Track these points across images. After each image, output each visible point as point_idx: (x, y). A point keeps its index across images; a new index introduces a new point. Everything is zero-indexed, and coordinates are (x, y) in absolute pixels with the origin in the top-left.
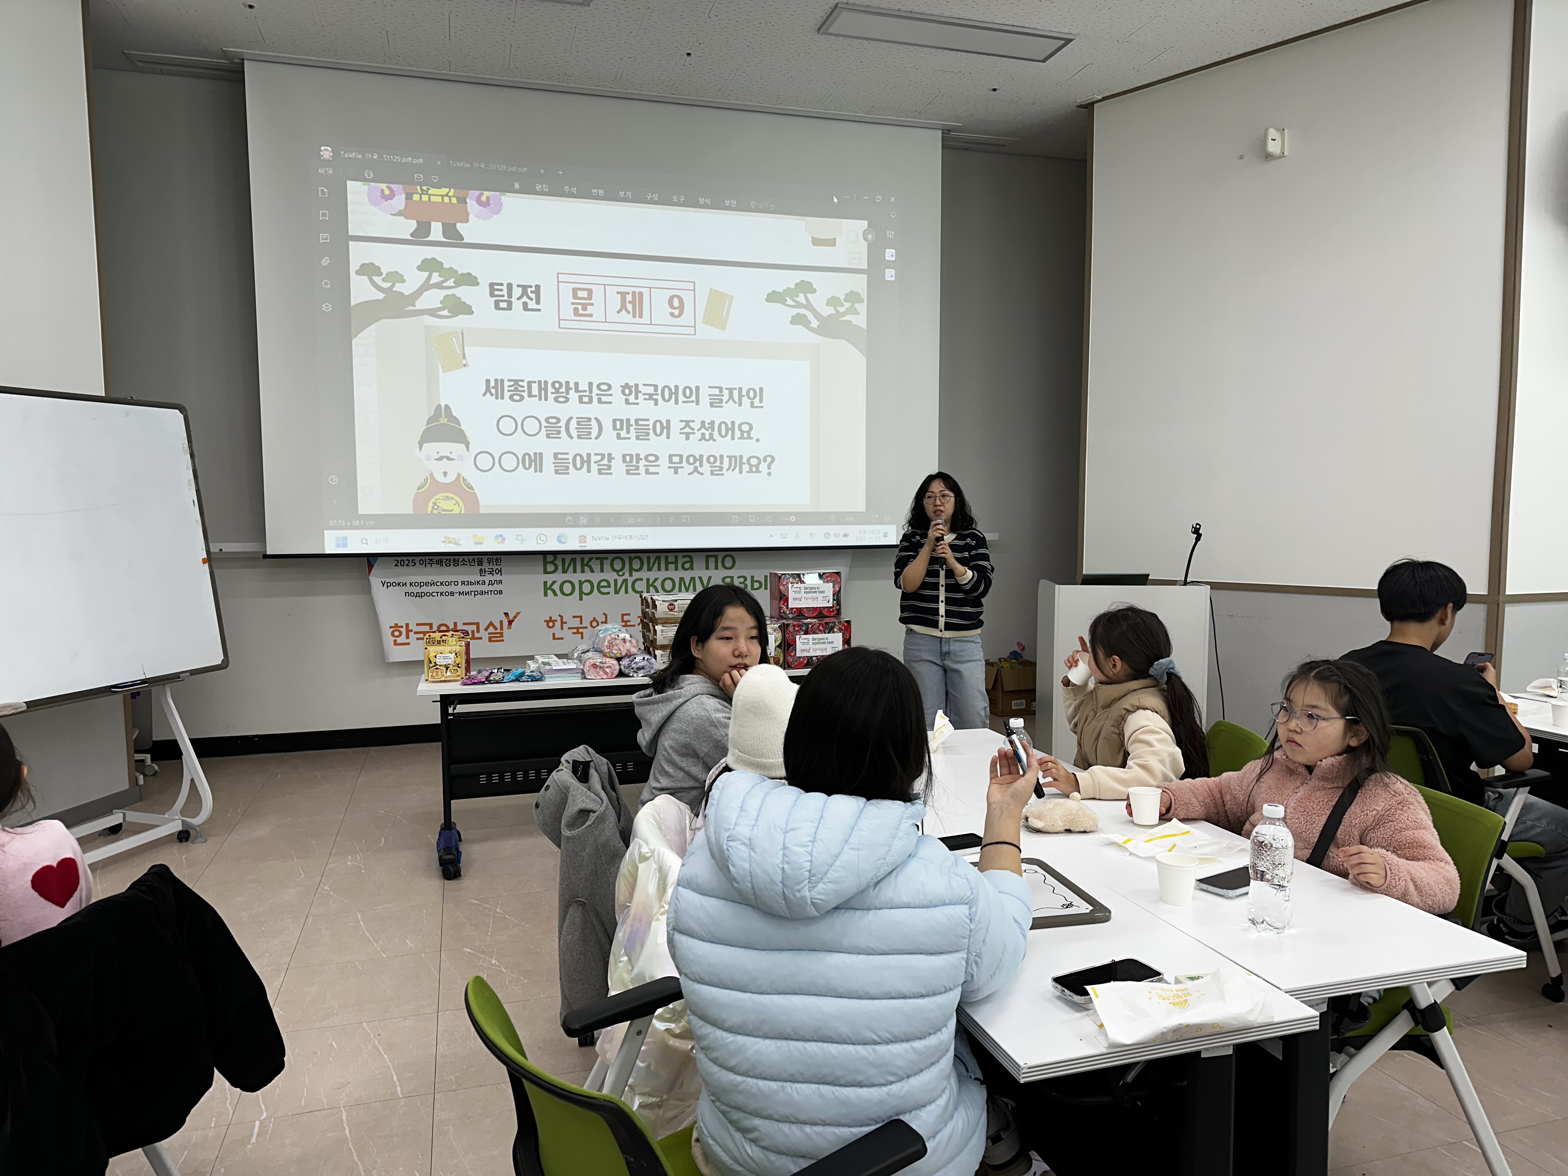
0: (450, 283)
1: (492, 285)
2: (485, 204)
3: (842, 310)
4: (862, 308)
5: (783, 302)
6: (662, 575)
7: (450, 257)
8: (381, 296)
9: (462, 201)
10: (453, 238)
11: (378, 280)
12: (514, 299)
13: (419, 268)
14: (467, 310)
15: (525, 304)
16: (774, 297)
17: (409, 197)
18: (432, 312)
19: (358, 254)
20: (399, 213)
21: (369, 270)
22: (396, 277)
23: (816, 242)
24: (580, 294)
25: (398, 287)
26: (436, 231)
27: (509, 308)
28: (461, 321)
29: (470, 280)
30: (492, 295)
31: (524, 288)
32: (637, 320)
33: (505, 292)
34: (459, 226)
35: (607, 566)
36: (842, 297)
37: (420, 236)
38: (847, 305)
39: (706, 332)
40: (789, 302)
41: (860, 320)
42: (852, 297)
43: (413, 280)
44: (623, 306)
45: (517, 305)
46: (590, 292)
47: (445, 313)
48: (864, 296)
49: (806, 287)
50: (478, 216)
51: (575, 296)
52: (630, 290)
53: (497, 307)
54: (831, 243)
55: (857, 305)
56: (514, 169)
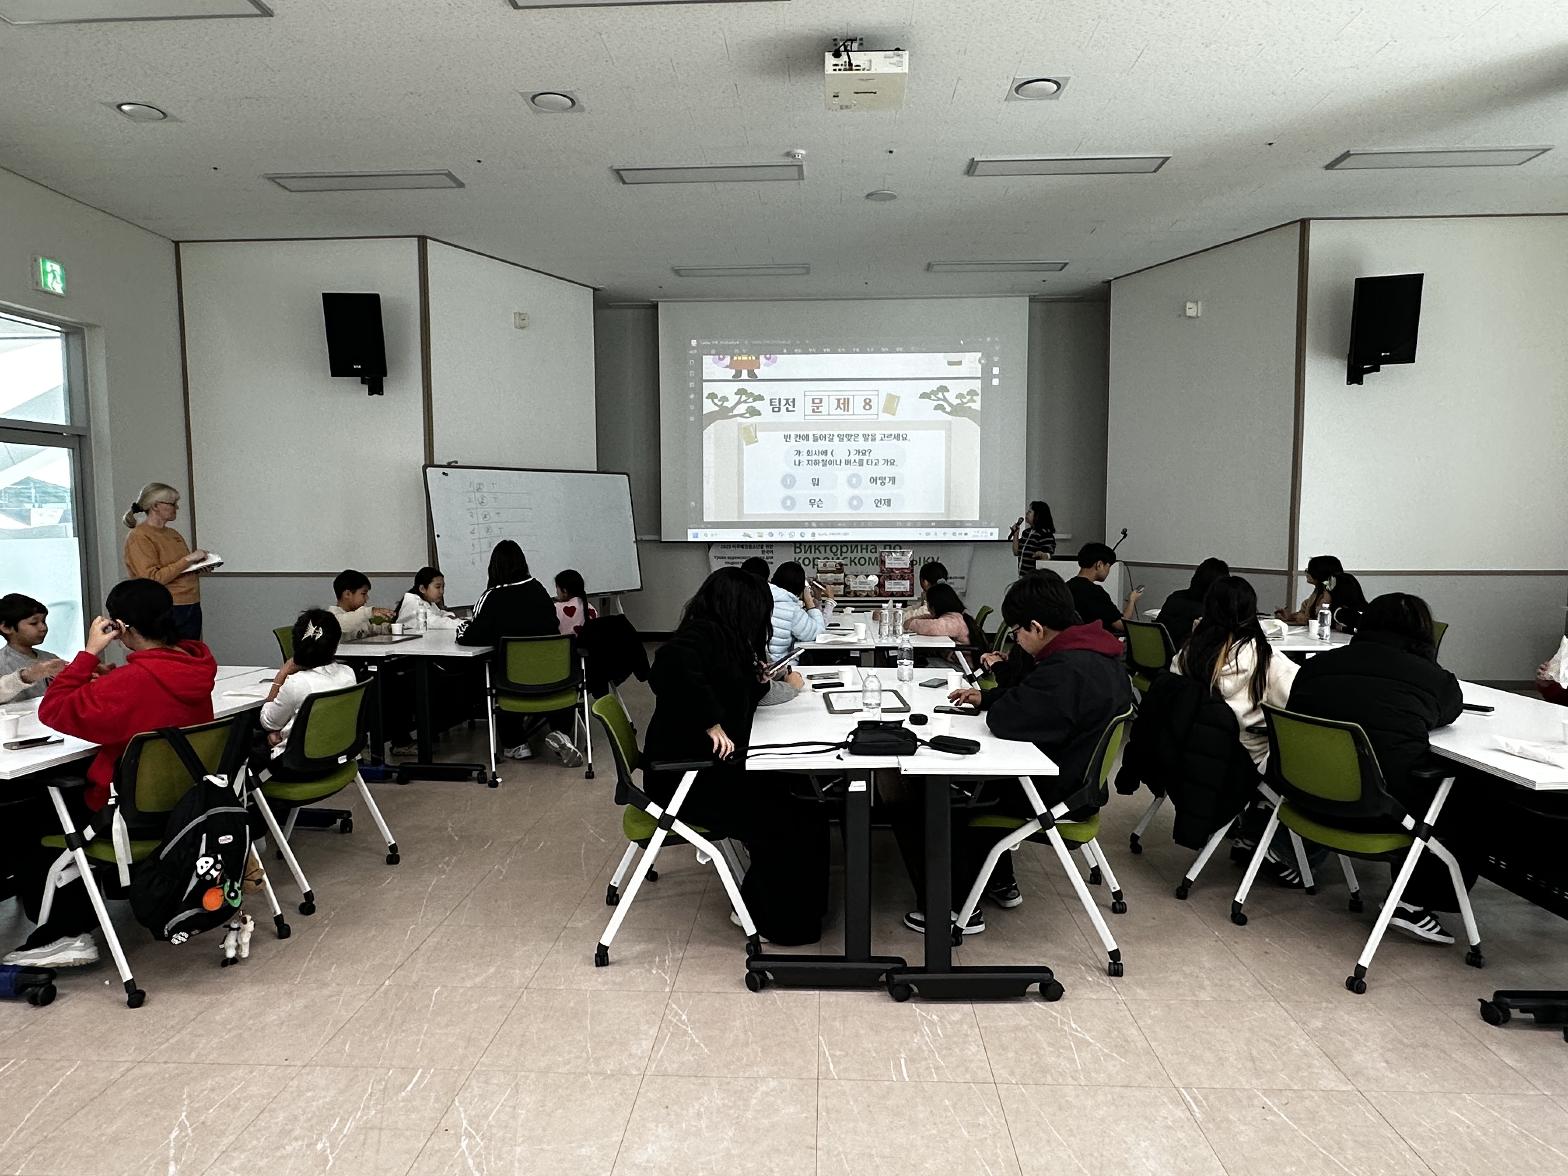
0: (751, 400)
1: (771, 400)
2: (768, 359)
3: (965, 400)
4: (978, 399)
5: (929, 398)
6: (859, 555)
7: (751, 387)
8: (717, 409)
9: (758, 358)
10: (753, 377)
11: (716, 401)
12: (782, 406)
13: (736, 394)
14: (759, 414)
15: (787, 409)
16: (924, 396)
17: (732, 358)
18: (741, 416)
19: (707, 389)
20: (727, 367)
21: (712, 396)
22: (725, 399)
23: (950, 363)
24: (816, 401)
25: (726, 404)
26: (745, 375)
27: (779, 410)
28: (756, 419)
29: (760, 398)
30: (771, 405)
31: (787, 400)
32: (846, 413)
33: (777, 403)
34: (756, 371)
35: (828, 549)
36: (965, 393)
37: (737, 378)
38: (968, 397)
39: (885, 417)
40: (933, 397)
41: (977, 406)
42: (972, 393)
43: (733, 399)
44: (839, 406)
45: (783, 409)
46: (821, 400)
47: (748, 415)
48: (979, 392)
49: (943, 389)
50: (765, 365)
51: (813, 403)
52: (842, 397)
53: (773, 411)
54: (959, 363)
55: (975, 398)
56: (784, 342)
